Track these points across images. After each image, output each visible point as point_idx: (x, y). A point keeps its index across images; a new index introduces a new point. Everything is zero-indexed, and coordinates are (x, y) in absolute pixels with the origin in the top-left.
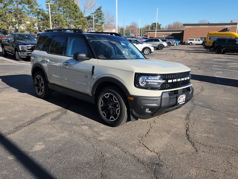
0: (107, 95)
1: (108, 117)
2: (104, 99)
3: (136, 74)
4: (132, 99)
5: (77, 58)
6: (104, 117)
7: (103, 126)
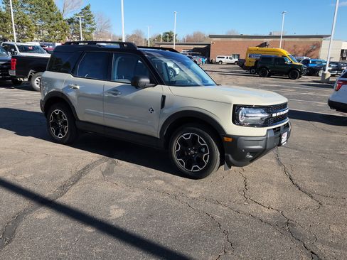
0: (186, 136)
1: (189, 166)
2: (182, 141)
3: (235, 106)
4: (230, 140)
5: (136, 85)
6: (183, 167)
7: (181, 179)
